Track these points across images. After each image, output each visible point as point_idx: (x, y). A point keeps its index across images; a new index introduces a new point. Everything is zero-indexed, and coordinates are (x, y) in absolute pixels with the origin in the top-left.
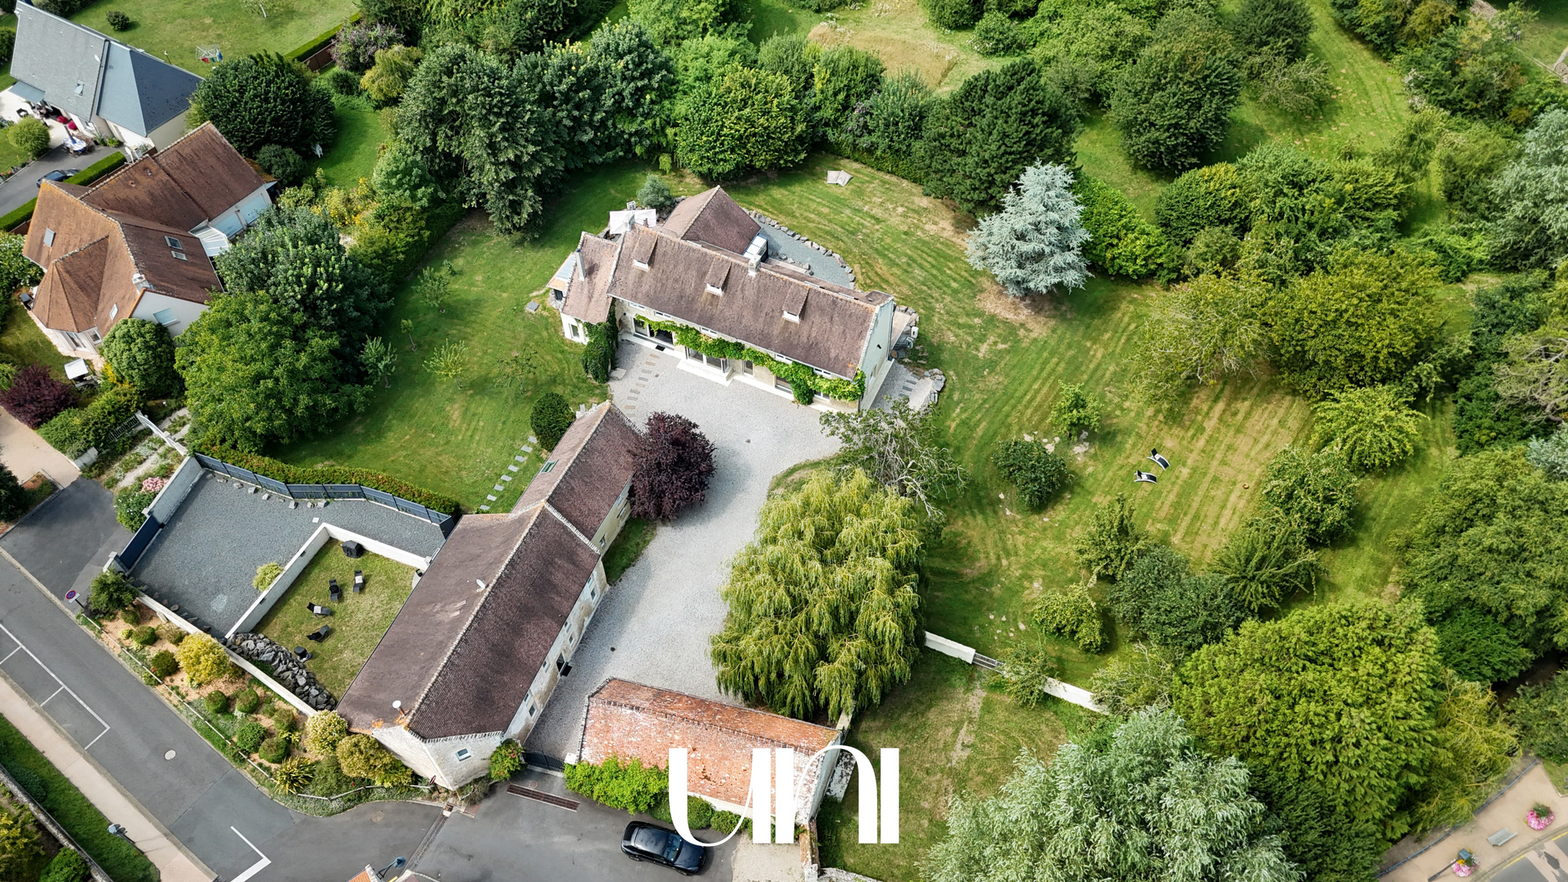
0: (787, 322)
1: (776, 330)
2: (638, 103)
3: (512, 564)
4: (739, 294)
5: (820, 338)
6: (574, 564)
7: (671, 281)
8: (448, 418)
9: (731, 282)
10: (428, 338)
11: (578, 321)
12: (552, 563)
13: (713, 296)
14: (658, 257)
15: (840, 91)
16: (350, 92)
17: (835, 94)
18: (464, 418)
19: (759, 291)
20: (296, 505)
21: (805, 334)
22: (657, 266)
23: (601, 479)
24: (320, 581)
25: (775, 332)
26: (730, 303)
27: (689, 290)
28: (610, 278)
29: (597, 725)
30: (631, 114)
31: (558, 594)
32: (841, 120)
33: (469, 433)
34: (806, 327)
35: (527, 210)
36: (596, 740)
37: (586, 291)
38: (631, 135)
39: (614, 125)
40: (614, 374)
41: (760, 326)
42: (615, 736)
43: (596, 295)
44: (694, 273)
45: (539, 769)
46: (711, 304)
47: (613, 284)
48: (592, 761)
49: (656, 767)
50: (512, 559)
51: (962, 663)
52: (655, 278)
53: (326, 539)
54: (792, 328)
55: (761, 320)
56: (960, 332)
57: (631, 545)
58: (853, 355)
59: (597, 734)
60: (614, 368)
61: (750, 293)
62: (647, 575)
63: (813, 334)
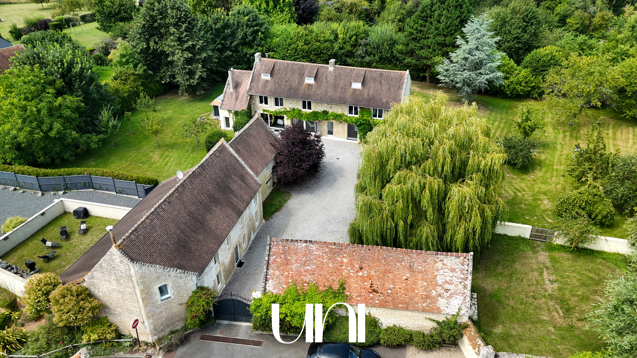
0: (354, 90)
1: (348, 95)
4: (324, 81)
5: (375, 94)
6: (245, 183)
7: (283, 83)
8: (150, 158)
9: (319, 75)
10: (139, 131)
11: (230, 111)
13: (309, 85)
14: (276, 71)
16: (102, 64)
17: (350, 38)
18: (160, 158)
19: (336, 77)
20: (43, 194)
21: (366, 94)
22: (275, 76)
24: (56, 231)
25: (348, 96)
26: (319, 87)
27: (295, 84)
28: (248, 87)
29: (278, 260)
31: (236, 196)
32: (354, 51)
33: (164, 163)
34: (366, 90)
36: (277, 273)
37: (234, 96)
41: (338, 95)
42: (294, 267)
43: (240, 97)
44: (297, 76)
45: (226, 322)
46: (308, 89)
47: (250, 89)
48: (275, 292)
49: (331, 287)
50: (203, 164)
51: (520, 239)
52: (275, 82)
53: (62, 211)
54: (358, 92)
55: (339, 92)
59: (278, 268)
61: (331, 79)
63: (371, 93)
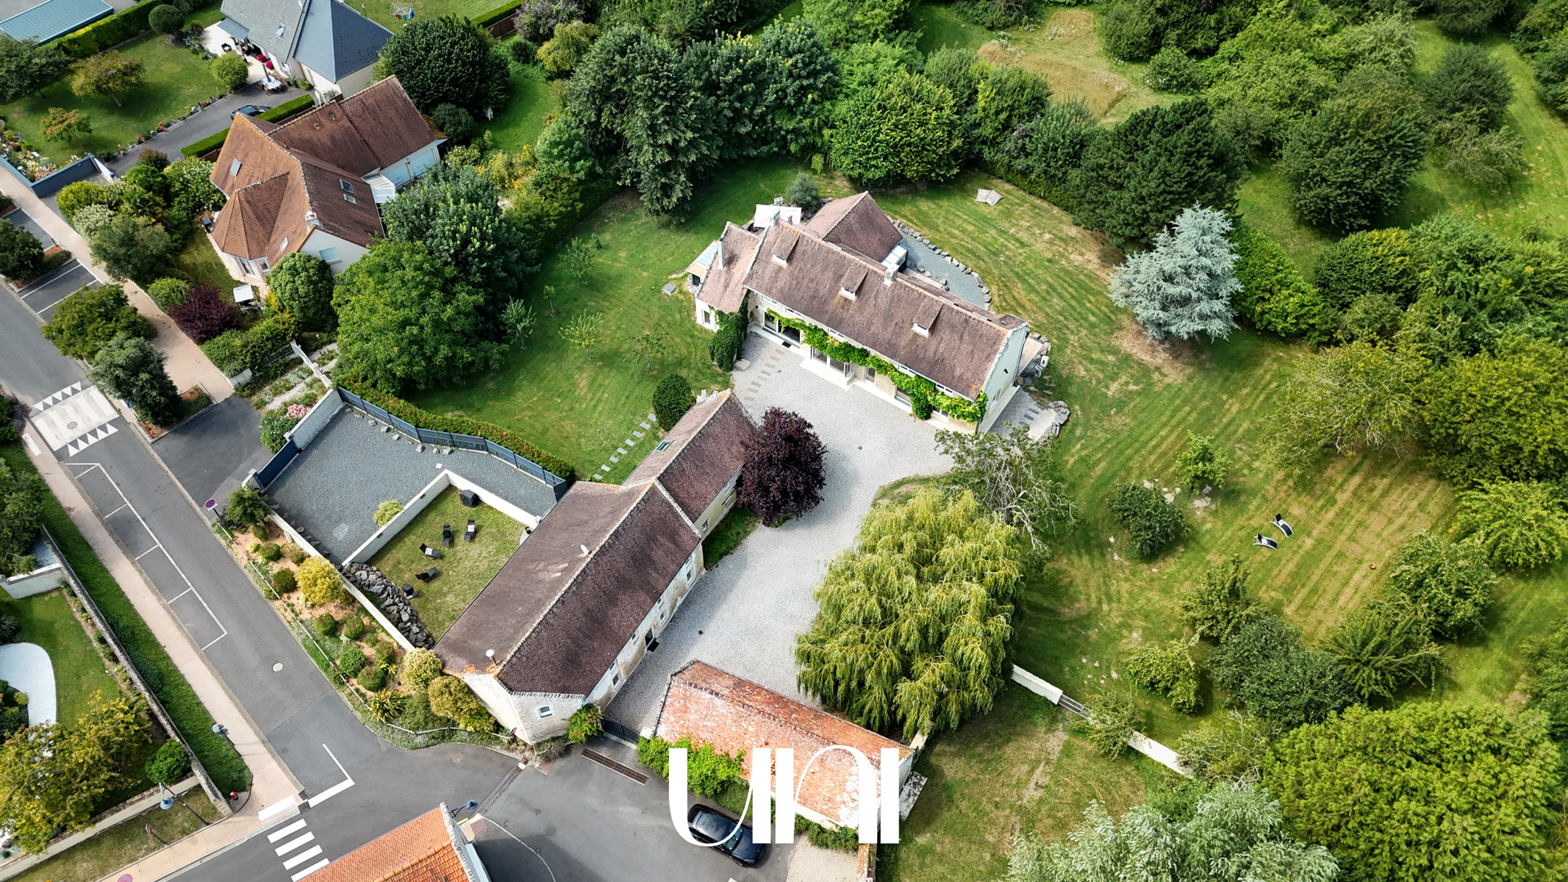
0: (916, 335)
1: (904, 341)
2: (800, 102)
3: (616, 534)
4: (872, 301)
5: (946, 355)
6: (675, 543)
7: (806, 280)
8: (575, 385)
9: (866, 287)
10: (567, 306)
11: (712, 308)
12: (654, 540)
13: (846, 299)
14: (797, 255)
15: (1002, 110)
16: (526, 61)
17: (997, 113)
18: (590, 388)
19: (892, 301)
20: (423, 449)
21: (933, 349)
22: (795, 263)
23: (712, 464)
24: (435, 524)
25: (903, 344)
26: (861, 309)
27: (823, 291)
28: (748, 270)
29: (676, 704)
30: (791, 111)
31: (656, 570)
32: (999, 140)
33: (593, 403)
34: (934, 342)
35: (677, 194)
36: (672, 719)
37: (723, 280)
38: (788, 132)
39: (773, 121)
40: (739, 364)
41: (888, 335)
42: (692, 717)
43: (732, 285)
44: (831, 275)
45: (614, 738)
46: (843, 308)
47: (750, 276)
48: (666, 739)
49: (727, 754)
50: (617, 531)
51: (1046, 702)
52: (792, 276)
53: (446, 485)
54: (920, 341)
55: (890, 329)
56: (1092, 367)
57: (731, 533)
58: (978, 376)
59: (674, 712)
60: (739, 358)
61: (883, 301)
62: (743, 566)
63: (941, 350)
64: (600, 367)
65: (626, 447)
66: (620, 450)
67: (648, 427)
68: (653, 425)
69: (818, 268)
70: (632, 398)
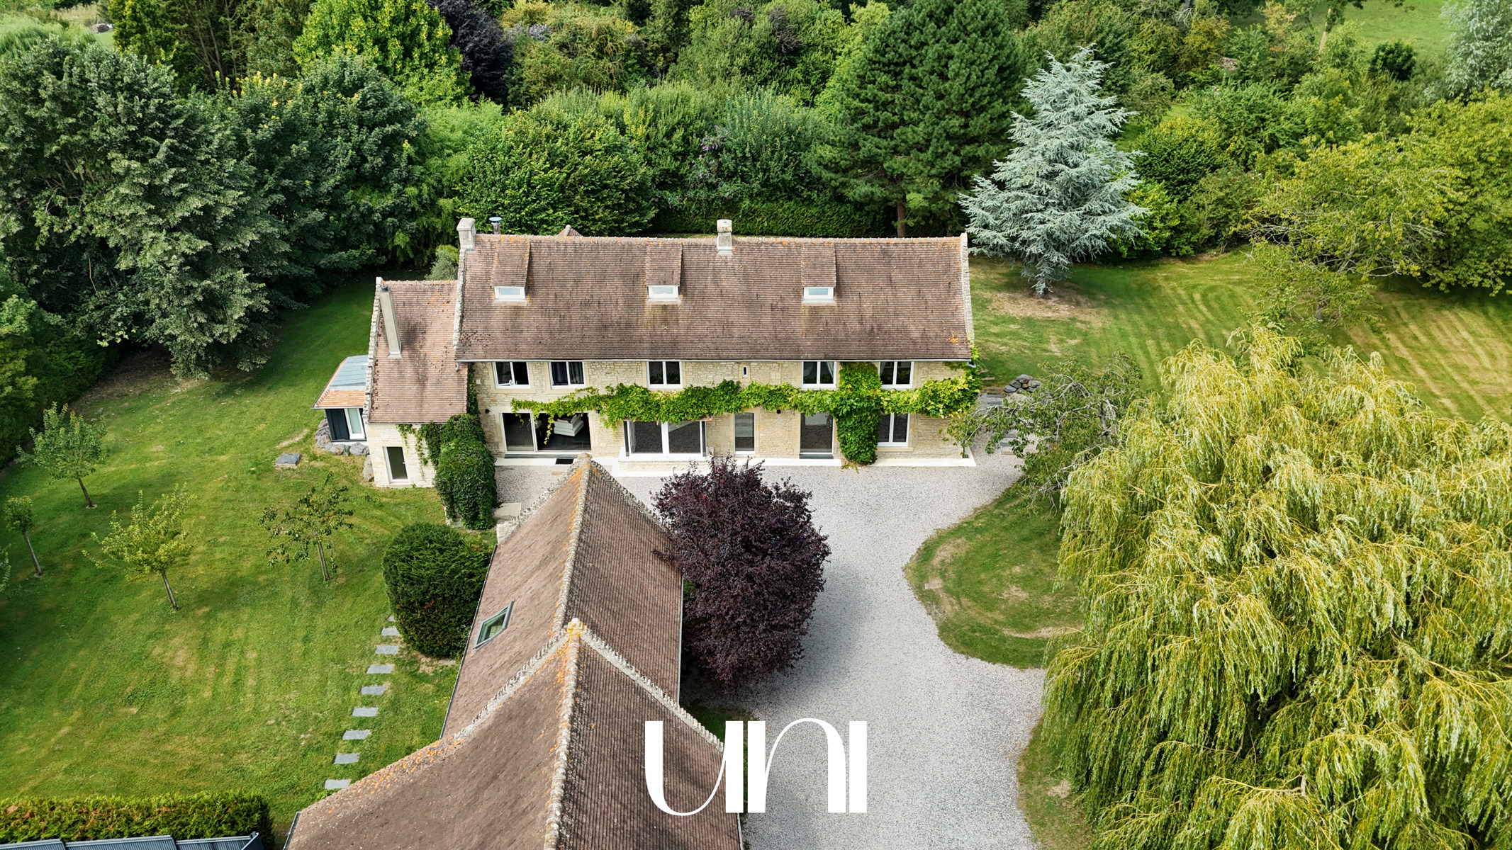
0: (815, 310)
1: (798, 327)
4: (712, 290)
5: (882, 317)
7: (576, 309)
8: (162, 669)
9: (692, 274)
11: (405, 428)
13: (665, 307)
14: (540, 276)
18: (202, 658)
19: (746, 276)
21: (853, 318)
22: (541, 291)
25: (798, 331)
26: (698, 311)
27: (616, 309)
28: (455, 336)
30: (377, 182)
32: (682, 171)
33: (227, 679)
34: (852, 307)
37: (409, 373)
38: (385, 215)
39: (354, 199)
40: (498, 513)
41: (766, 331)
43: (433, 373)
44: (617, 282)
46: (665, 322)
47: (464, 343)
52: (544, 311)
54: (826, 316)
55: (767, 319)
58: (950, 321)
60: (496, 505)
61: (731, 282)
63: (868, 314)
64: (208, 616)
65: (362, 723)
66: (349, 736)
67: (389, 668)
68: (397, 661)
69: (589, 281)
70: (318, 637)
